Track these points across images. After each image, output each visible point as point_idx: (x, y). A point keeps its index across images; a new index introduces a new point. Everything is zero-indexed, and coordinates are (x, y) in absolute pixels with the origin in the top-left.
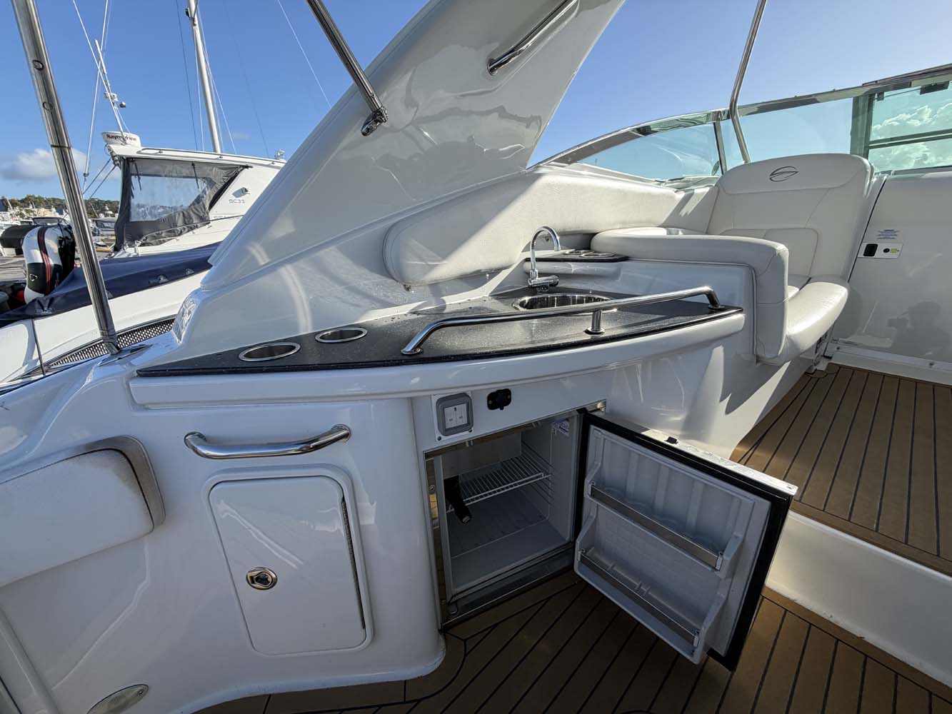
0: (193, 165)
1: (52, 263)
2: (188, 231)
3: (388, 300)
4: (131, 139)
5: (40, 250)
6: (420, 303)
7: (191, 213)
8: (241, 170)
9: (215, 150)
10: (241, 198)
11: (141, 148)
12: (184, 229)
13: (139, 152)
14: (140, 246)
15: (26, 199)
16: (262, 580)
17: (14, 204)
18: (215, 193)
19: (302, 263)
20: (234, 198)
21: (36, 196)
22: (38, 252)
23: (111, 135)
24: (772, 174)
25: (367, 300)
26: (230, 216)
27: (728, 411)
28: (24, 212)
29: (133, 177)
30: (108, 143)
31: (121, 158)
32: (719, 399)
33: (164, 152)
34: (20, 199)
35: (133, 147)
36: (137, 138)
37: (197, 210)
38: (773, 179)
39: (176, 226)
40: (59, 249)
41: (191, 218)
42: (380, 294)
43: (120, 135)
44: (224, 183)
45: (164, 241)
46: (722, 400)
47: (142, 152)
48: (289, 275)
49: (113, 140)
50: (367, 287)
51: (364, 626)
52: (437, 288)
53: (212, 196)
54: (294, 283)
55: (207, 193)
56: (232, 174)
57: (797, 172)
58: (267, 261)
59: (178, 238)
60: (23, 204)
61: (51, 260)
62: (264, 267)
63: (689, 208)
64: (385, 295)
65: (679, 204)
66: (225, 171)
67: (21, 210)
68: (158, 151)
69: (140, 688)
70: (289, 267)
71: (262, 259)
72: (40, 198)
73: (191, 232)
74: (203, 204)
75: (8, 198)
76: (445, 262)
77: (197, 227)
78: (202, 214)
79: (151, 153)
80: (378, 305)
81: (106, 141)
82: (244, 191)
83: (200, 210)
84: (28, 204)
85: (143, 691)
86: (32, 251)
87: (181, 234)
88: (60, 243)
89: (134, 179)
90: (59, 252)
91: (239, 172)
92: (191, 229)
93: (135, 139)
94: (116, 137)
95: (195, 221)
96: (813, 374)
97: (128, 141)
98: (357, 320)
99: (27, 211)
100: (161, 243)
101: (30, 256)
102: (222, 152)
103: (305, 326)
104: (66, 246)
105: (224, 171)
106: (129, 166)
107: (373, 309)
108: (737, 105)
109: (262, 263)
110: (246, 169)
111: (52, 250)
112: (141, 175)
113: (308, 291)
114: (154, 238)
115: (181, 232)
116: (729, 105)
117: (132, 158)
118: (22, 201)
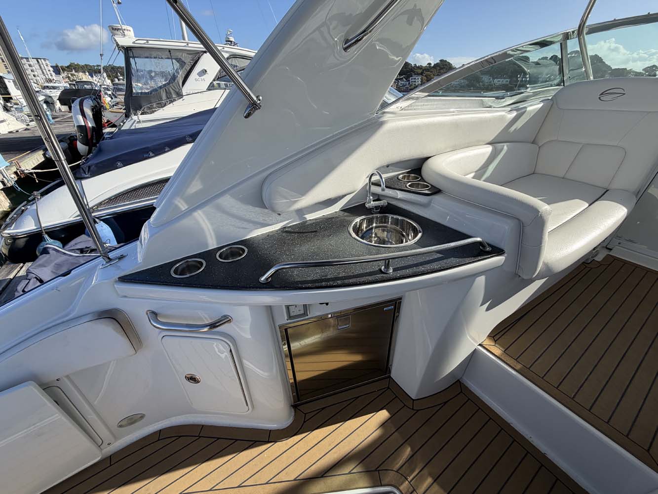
0: (170, 51)
1: (90, 125)
2: (170, 103)
3: (265, 222)
4: (127, 30)
5: (82, 116)
6: (288, 221)
7: (171, 89)
8: (202, 55)
9: (184, 39)
10: (202, 77)
11: (134, 39)
12: (167, 101)
13: (134, 43)
14: (141, 114)
15: (70, 65)
16: (192, 379)
17: (64, 70)
18: (185, 74)
19: (207, 208)
20: (198, 77)
21: (76, 64)
22: (80, 117)
23: (114, 27)
24: (602, 94)
25: (251, 224)
26: (196, 92)
27: (488, 309)
28: (70, 75)
29: (131, 59)
30: (114, 35)
31: (123, 47)
32: (480, 304)
33: (150, 42)
34: (66, 66)
35: (128, 39)
36: (131, 29)
37: (174, 87)
38: (601, 98)
39: (162, 100)
40: (93, 115)
41: (171, 93)
42: (261, 220)
43: (121, 28)
44: (191, 66)
45: (155, 111)
46: (482, 305)
47: (136, 42)
48: (199, 216)
49: (116, 32)
50: (251, 216)
51: (247, 405)
52: (300, 212)
53: (184, 76)
54: (204, 220)
55: (180, 73)
56: (196, 58)
57: (625, 94)
58: (187, 207)
59: (164, 108)
60: (68, 70)
61: (89, 123)
62: (185, 212)
63: (519, 124)
64: (264, 220)
65: (510, 123)
66: (192, 56)
67: (68, 74)
68: (146, 41)
69: (140, 415)
70: (200, 212)
71: (183, 207)
72: (78, 65)
73: (172, 104)
74: (178, 81)
75: (59, 65)
76: (304, 197)
77: (175, 100)
78: (177, 90)
79: (141, 43)
80: (259, 226)
81: (112, 33)
82: (204, 71)
83: (176, 87)
84: (72, 70)
85: (142, 416)
86: (77, 116)
87: (165, 105)
88: (92, 110)
89: (132, 60)
90: (93, 117)
91: (200, 57)
92: (171, 102)
93: (130, 31)
94: (118, 29)
95: (174, 96)
96: (589, 264)
97: (126, 32)
98: (246, 236)
99: (72, 75)
100: (153, 112)
101: (77, 121)
102: (189, 40)
103: (212, 244)
104: (96, 111)
105: (190, 56)
106: (128, 52)
107: (257, 229)
108: (587, 24)
109: (184, 209)
110: (205, 54)
111: (89, 115)
112: (136, 57)
113: (212, 224)
114: (149, 108)
115: (165, 104)
116: (578, 26)
117: (130, 47)
118: (68, 67)
